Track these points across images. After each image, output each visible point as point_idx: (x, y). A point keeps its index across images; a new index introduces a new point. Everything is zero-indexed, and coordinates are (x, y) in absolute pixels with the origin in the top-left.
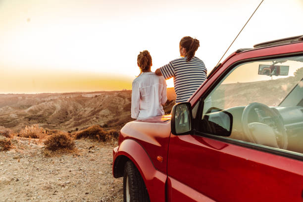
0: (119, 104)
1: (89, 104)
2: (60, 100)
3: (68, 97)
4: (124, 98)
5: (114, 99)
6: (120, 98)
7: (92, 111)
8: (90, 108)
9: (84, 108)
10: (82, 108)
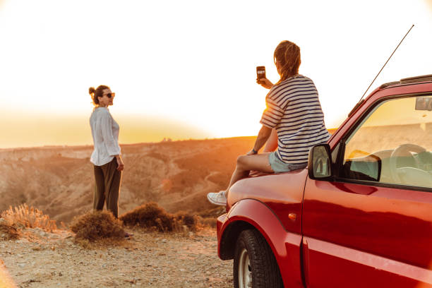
0: (153, 176)
1: (81, 175)
2: (5, 166)
3: (26, 159)
4: (166, 160)
5: (142, 163)
6: (156, 160)
7: (87, 192)
8: (82, 185)
9: (68, 186)
10: (62, 186)
